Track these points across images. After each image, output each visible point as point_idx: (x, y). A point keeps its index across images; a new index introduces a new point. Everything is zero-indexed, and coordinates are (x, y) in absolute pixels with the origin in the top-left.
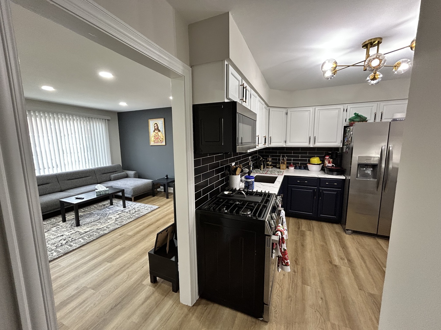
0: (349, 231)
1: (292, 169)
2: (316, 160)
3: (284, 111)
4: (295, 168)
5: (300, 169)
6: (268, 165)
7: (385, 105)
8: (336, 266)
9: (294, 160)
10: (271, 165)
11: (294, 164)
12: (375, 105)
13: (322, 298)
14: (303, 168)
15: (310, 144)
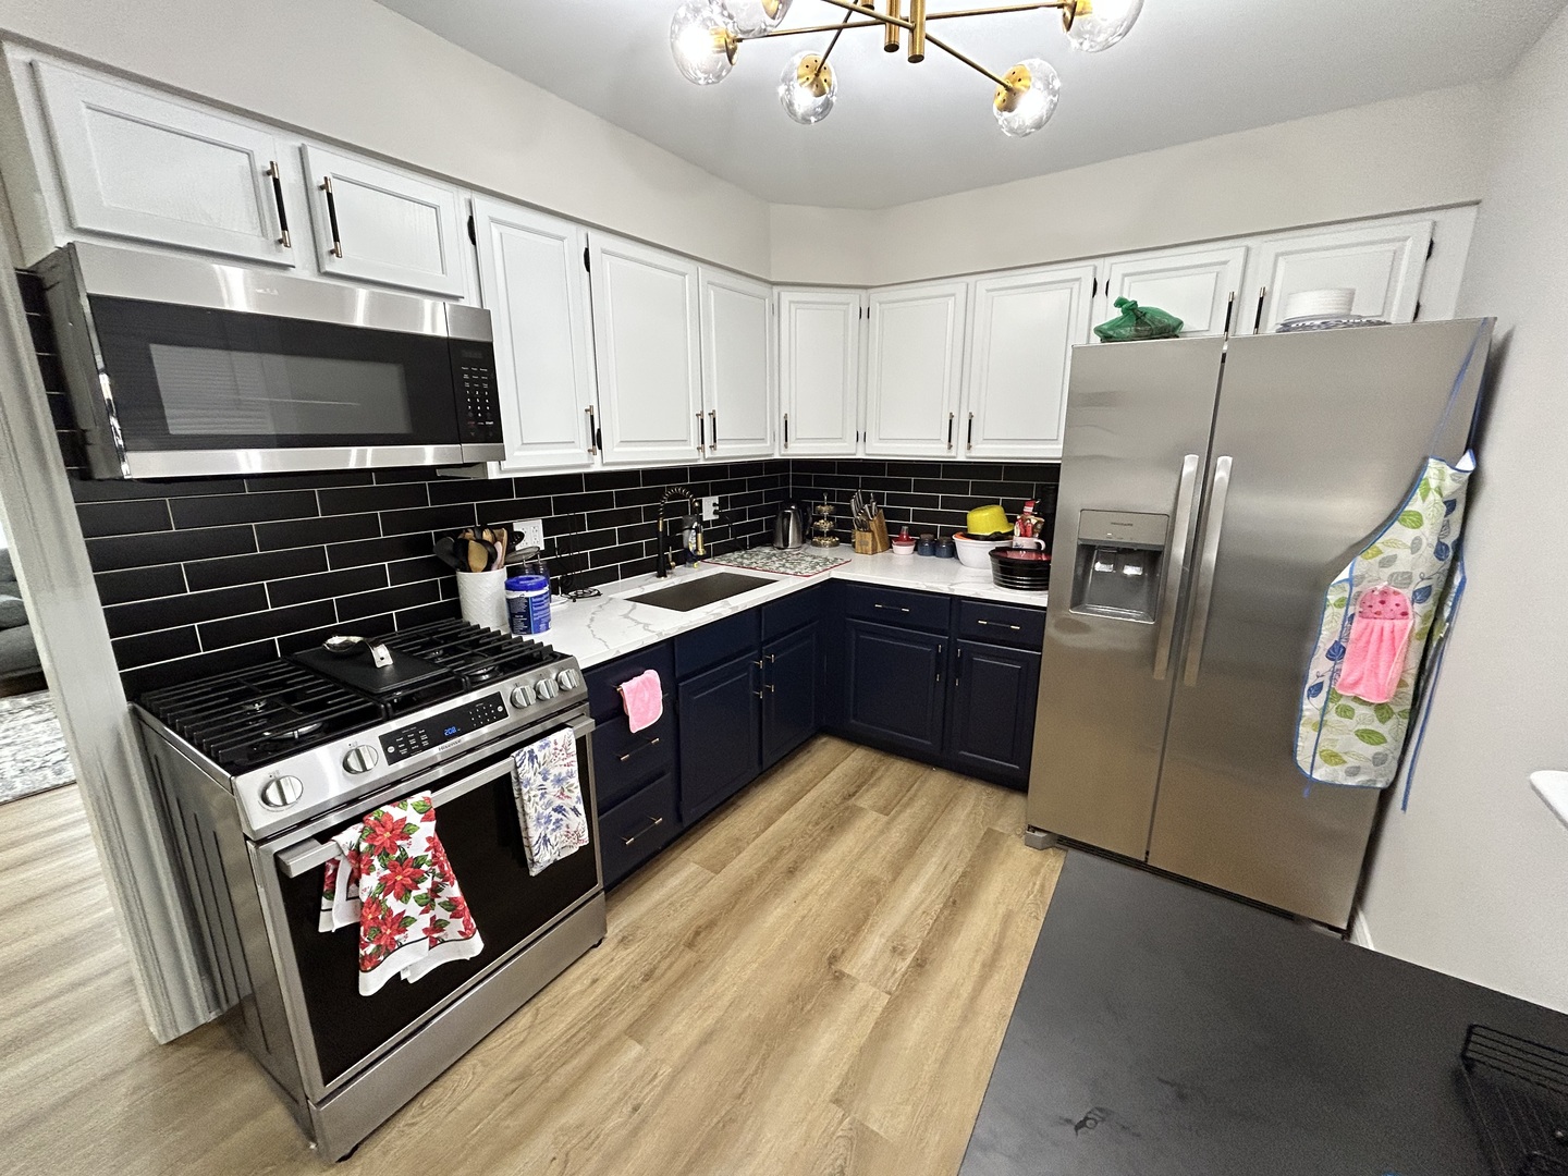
0: (1037, 834)
1: (903, 551)
2: (986, 519)
3: (854, 299)
4: (915, 550)
5: (934, 555)
6: (820, 534)
7: (1283, 254)
8: (839, 977)
9: (918, 516)
10: (831, 534)
11: (913, 531)
12: (1233, 253)
13: (635, 1109)
14: (945, 552)
15: (950, 447)
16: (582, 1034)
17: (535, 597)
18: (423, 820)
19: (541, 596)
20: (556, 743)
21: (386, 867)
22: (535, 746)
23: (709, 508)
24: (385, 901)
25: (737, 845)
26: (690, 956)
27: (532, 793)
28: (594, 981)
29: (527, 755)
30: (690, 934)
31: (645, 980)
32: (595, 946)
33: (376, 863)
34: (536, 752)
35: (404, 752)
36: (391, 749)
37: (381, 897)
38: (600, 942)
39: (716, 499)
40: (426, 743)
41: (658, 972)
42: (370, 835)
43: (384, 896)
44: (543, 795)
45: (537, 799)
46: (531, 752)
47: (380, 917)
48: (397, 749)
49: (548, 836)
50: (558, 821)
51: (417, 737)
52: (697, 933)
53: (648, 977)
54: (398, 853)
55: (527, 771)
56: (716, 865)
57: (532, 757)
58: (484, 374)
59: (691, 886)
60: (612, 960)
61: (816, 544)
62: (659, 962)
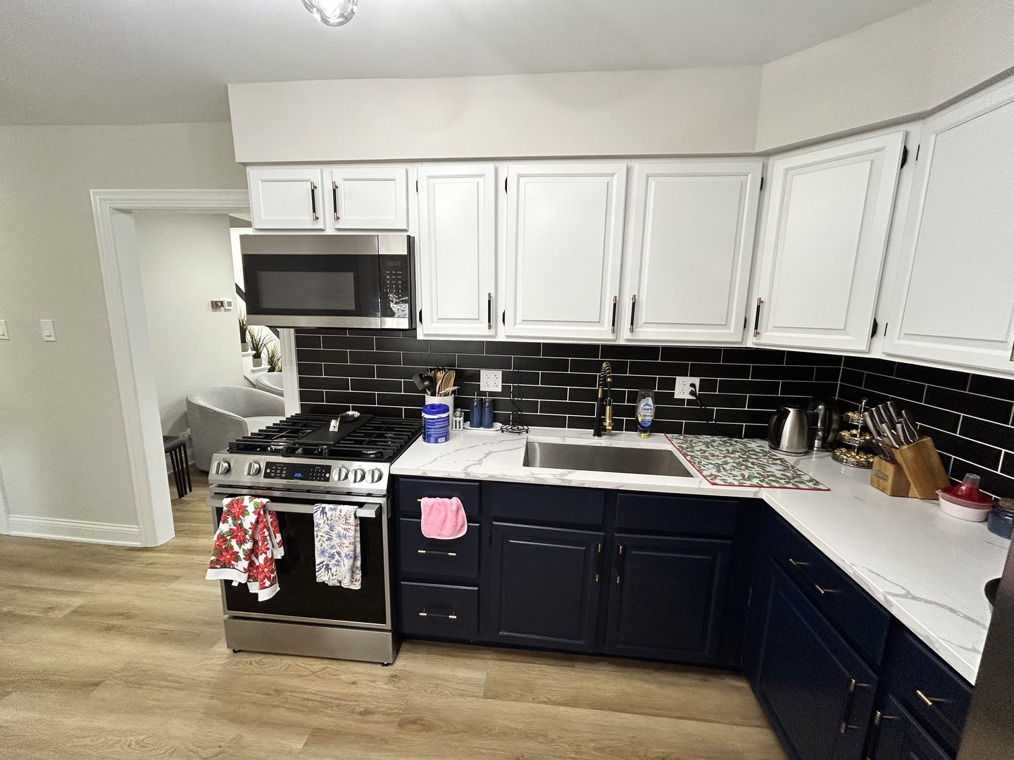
16: (310, 704)
17: (429, 419)
18: (254, 512)
19: (433, 419)
20: (340, 511)
21: (235, 525)
22: (328, 506)
23: (684, 387)
24: (230, 540)
25: (526, 692)
26: (390, 730)
27: (320, 534)
28: (354, 683)
29: (321, 509)
30: (412, 716)
31: (361, 713)
32: (383, 665)
33: (230, 520)
34: (326, 510)
35: (273, 475)
36: (268, 471)
37: (228, 538)
38: (388, 665)
39: (696, 381)
40: (283, 475)
41: (369, 718)
42: (230, 506)
43: (231, 538)
44: (329, 539)
45: (324, 539)
46: (324, 508)
47: (224, 547)
48: (271, 472)
49: (331, 566)
50: (338, 561)
51: (282, 470)
52: (414, 722)
53: (366, 712)
54: (240, 522)
55: (318, 518)
56: (491, 693)
57: (323, 512)
58: (400, 275)
59: (462, 687)
60: (374, 682)
61: (836, 458)
62: (379, 712)
